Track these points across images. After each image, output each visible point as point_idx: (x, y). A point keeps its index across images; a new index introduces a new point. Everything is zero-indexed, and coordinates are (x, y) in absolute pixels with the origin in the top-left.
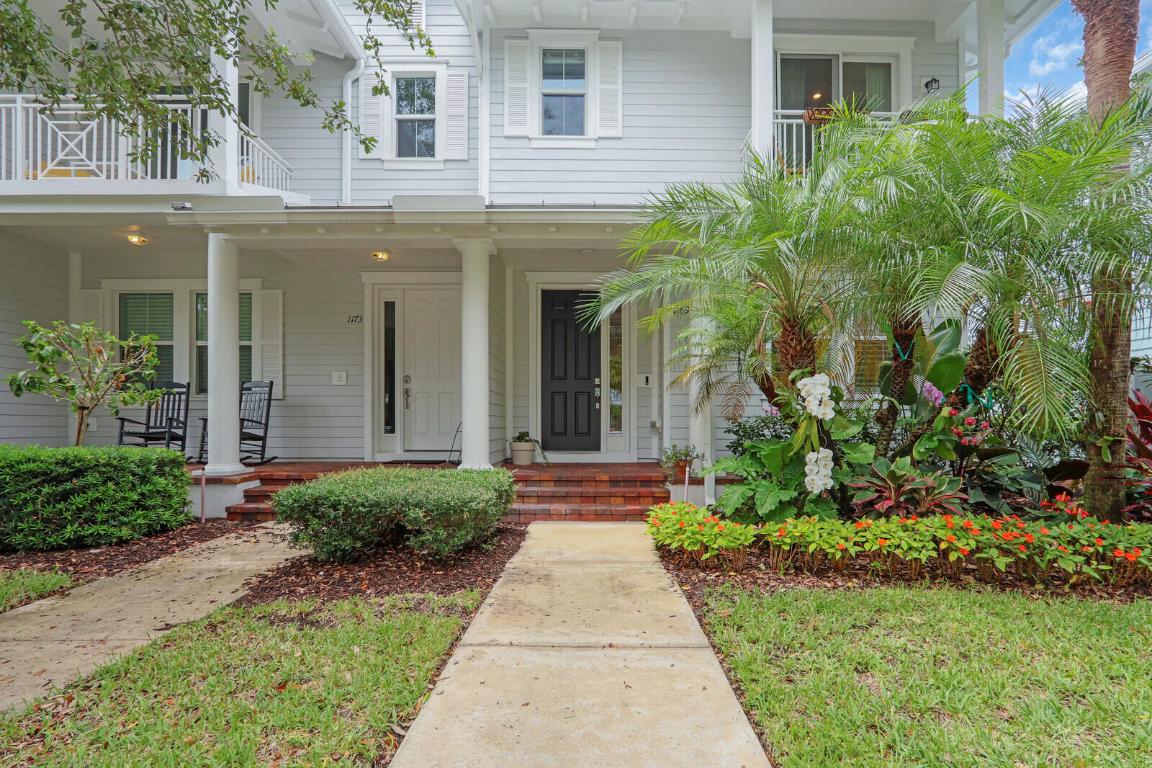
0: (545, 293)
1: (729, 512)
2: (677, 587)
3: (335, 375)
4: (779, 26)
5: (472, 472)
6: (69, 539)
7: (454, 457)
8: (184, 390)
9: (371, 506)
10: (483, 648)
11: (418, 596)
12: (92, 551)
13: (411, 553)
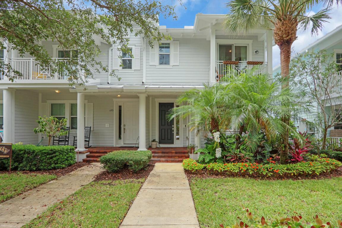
0: (160, 104)
1: (199, 161)
2: (187, 178)
3: (106, 124)
4: (217, 37)
5: (142, 151)
6: (53, 167)
7: (137, 146)
8: (68, 129)
9: (121, 160)
10: (146, 189)
11: (132, 180)
12: (57, 170)
13: (129, 170)
